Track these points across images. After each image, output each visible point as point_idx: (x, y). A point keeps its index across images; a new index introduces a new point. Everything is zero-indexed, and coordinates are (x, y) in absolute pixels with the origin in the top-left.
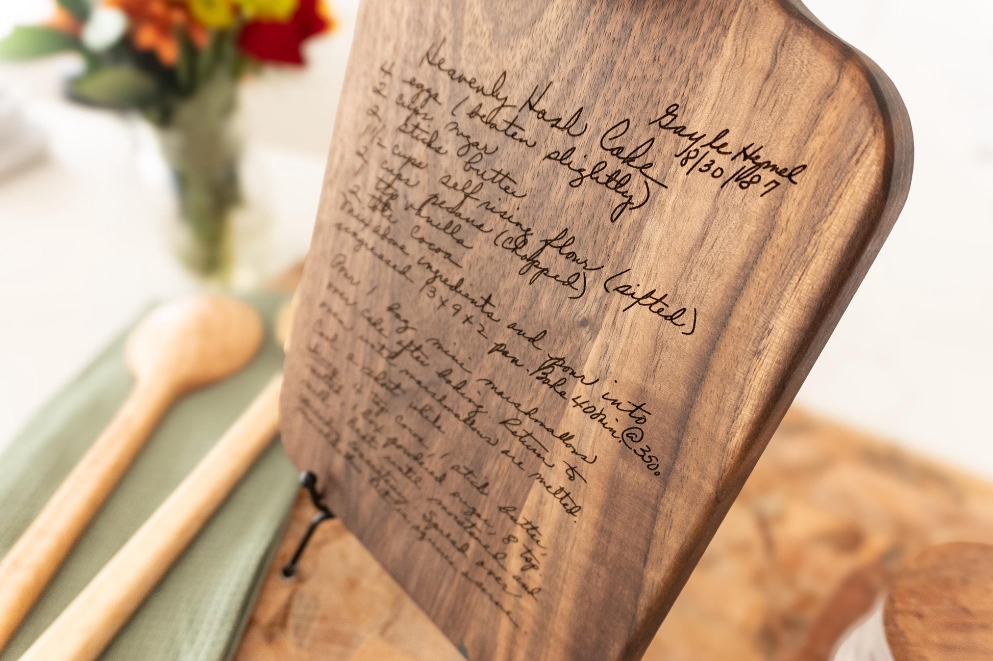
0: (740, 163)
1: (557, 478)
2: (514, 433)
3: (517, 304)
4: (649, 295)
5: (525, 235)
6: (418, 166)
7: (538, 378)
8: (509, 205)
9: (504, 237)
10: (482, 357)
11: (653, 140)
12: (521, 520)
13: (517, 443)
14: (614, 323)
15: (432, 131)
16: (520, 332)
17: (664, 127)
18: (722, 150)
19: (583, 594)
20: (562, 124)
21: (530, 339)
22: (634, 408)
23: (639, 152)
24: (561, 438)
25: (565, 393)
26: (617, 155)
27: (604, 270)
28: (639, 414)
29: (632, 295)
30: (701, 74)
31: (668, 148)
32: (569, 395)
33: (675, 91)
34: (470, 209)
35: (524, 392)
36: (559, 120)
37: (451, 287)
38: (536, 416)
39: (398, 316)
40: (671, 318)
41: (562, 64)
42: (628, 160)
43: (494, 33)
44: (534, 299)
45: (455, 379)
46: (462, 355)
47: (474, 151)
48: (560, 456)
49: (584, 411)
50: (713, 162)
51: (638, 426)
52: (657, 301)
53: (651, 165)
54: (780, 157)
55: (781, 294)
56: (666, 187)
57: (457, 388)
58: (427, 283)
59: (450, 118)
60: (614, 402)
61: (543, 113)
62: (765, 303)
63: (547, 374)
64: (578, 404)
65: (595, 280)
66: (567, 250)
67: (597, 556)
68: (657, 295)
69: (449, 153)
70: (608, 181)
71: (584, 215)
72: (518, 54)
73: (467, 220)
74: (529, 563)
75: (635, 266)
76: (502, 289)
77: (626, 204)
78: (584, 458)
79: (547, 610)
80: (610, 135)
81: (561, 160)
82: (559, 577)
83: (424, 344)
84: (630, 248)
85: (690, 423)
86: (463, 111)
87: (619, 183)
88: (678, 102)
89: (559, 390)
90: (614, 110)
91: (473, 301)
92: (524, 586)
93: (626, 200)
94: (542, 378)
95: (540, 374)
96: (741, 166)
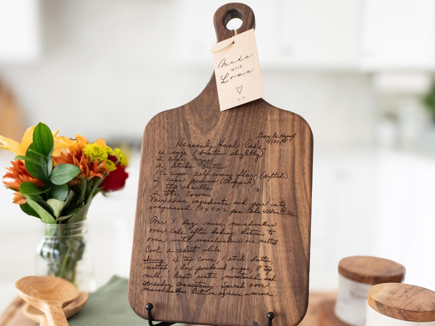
0: (282, 138)
1: (267, 236)
2: (248, 233)
3: (235, 196)
4: (273, 174)
5: (230, 177)
6: (184, 174)
7: (249, 212)
8: (222, 171)
9: (223, 180)
10: (227, 217)
11: (259, 141)
12: (260, 259)
13: (250, 236)
14: (266, 185)
15: (186, 163)
16: (238, 203)
17: (261, 137)
18: (277, 137)
19: (289, 266)
20: (232, 146)
21: (242, 203)
22: (281, 203)
23: (256, 145)
24: (263, 225)
25: (259, 211)
26: (251, 147)
27: (258, 174)
28: (283, 204)
29: (268, 176)
30: (265, 125)
31: (263, 142)
32: (261, 212)
33: (260, 129)
34: (208, 178)
35: (246, 219)
36: (231, 145)
37: (208, 203)
38: (253, 223)
39: (189, 224)
40: (281, 177)
41: (227, 133)
42: (255, 147)
43: (202, 132)
44: (240, 192)
45: (219, 231)
46: (220, 221)
47: (204, 162)
48: (265, 230)
49: (267, 213)
50: (276, 140)
51: (284, 207)
52: (276, 175)
53: (261, 146)
54: (290, 134)
55: (303, 159)
56: (267, 149)
57: (221, 233)
58: (198, 207)
59: (192, 157)
60: (275, 205)
61: (225, 145)
62: (300, 163)
63: (252, 210)
64: (265, 212)
65: (257, 178)
66: (245, 174)
67: (287, 251)
68: (275, 173)
69: (195, 166)
70: (251, 154)
71: (247, 164)
72: (212, 134)
73: (208, 182)
74: (268, 270)
75: (266, 169)
76: (228, 194)
77: (258, 157)
78: (273, 225)
79: (280, 281)
80: (247, 143)
81: (235, 154)
82: (279, 266)
83: (203, 226)
84: (263, 166)
85: (297, 198)
86: (197, 154)
87: (254, 153)
88: (262, 131)
89: (258, 212)
90: (246, 138)
91: (218, 203)
92: (269, 279)
93: (257, 156)
94: (250, 212)
95: (250, 211)
96: (282, 139)
